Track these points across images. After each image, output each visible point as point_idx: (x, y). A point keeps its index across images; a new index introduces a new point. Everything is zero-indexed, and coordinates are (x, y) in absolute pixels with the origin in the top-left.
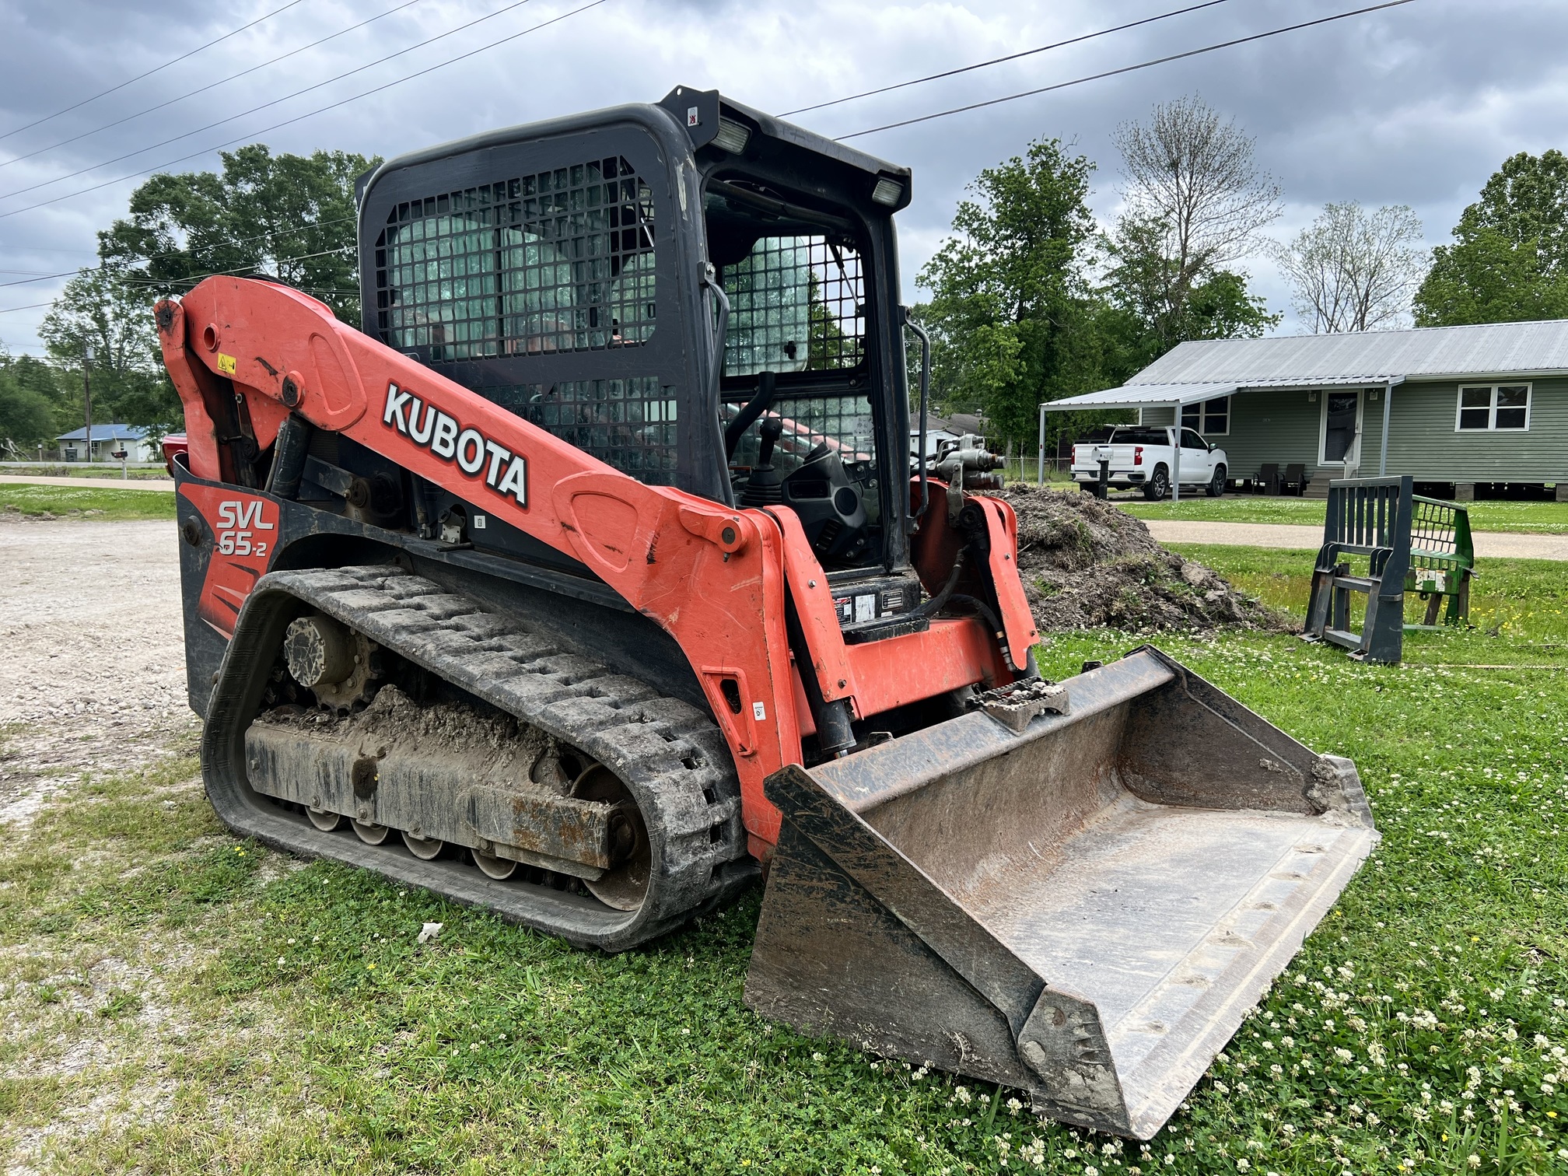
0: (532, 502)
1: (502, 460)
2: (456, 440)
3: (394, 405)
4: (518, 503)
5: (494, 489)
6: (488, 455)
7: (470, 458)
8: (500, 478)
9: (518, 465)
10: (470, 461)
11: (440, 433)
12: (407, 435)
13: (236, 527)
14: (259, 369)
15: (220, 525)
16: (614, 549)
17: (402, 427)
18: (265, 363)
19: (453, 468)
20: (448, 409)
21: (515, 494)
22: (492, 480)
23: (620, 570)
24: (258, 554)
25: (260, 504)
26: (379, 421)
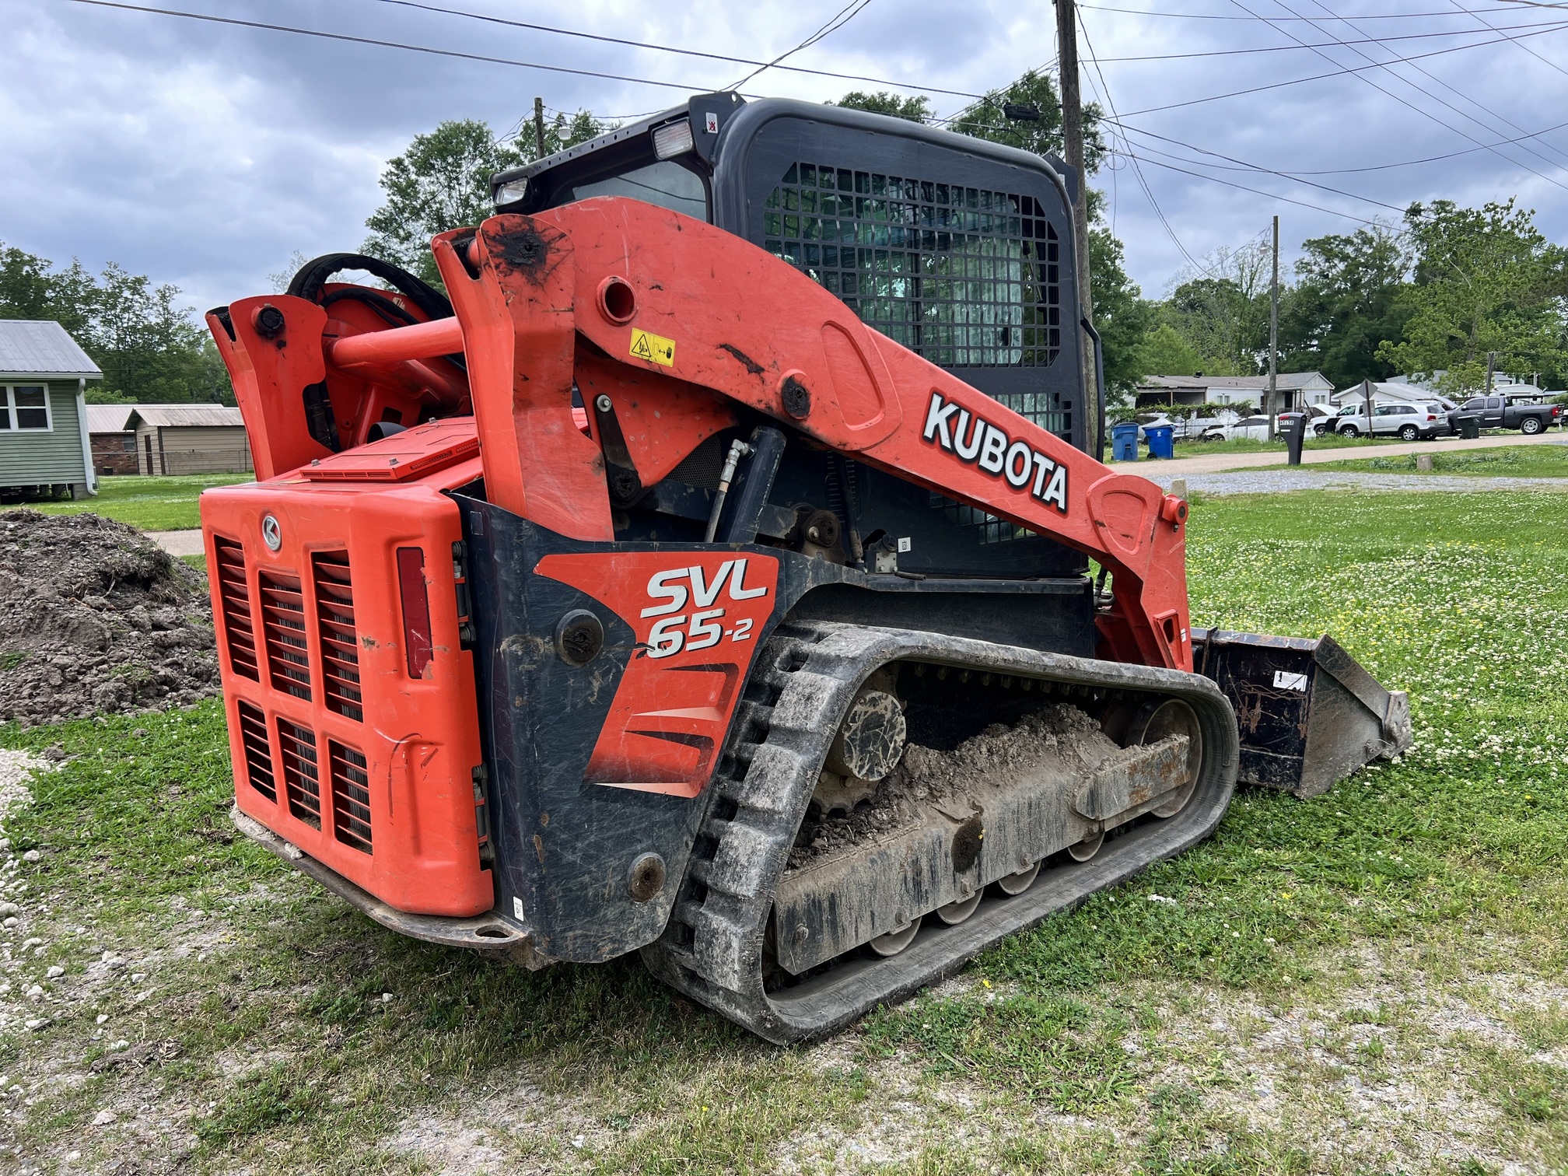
0: (1071, 507)
1: (1047, 470)
2: (1005, 454)
3: (937, 417)
4: (1060, 509)
5: (1039, 499)
6: (1035, 466)
7: (1018, 471)
8: (1044, 488)
9: (1060, 473)
10: (1017, 474)
11: (988, 448)
12: (952, 452)
13: (689, 606)
14: (727, 361)
15: (646, 613)
16: (1127, 536)
17: (946, 443)
18: (738, 355)
19: (1001, 483)
20: (999, 422)
21: (1056, 501)
22: (1037, 491)
23: (1133, 552)
24: (736, 638)
25: (740, 564)
26: (917, 436)
